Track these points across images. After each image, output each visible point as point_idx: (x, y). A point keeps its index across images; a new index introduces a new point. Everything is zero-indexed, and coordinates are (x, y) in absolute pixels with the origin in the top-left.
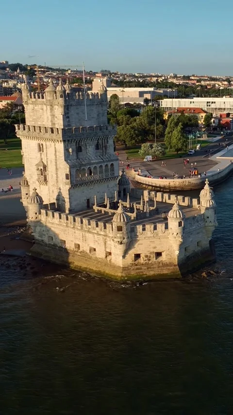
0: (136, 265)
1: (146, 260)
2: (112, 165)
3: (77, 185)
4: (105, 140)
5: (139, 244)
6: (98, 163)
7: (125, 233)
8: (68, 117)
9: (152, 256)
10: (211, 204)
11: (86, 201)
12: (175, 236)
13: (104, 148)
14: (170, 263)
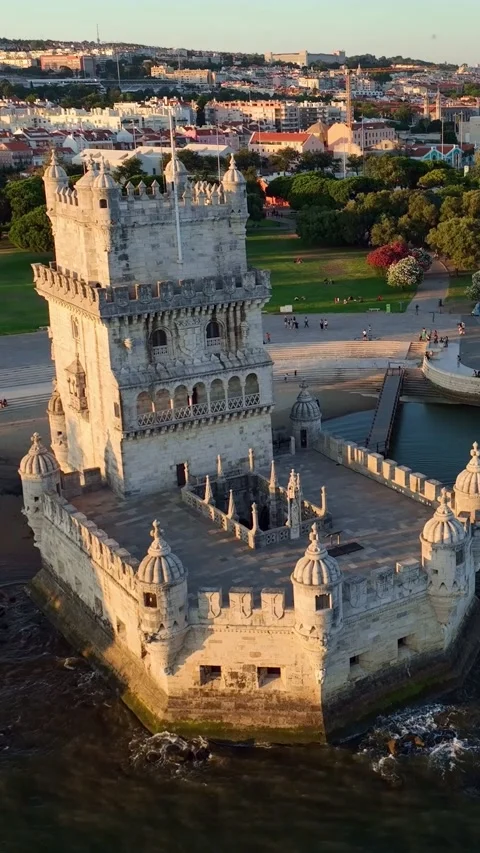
0: (207, 695)
1: (232, 685)
2: (253, 377)
3: (144, 432)
4: (235, 310)
5: (211, 642)
6: (205, 375)
7: (164, 612)
8: (125, 257)
9: (249, 676)
10: (446, 535)
11: (175, 468)
12: (308, 634)
13: (232, 334)
14: (301, 700)
